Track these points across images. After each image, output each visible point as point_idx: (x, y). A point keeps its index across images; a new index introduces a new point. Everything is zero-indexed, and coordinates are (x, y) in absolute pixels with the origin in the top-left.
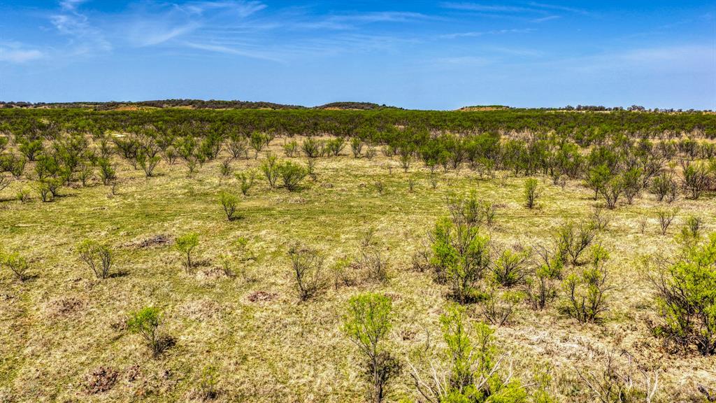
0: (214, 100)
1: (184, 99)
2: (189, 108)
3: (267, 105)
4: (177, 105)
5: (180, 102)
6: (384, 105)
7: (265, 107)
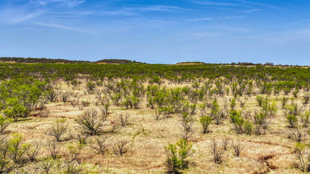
0: (30, 58)
1: (11, 57)
2: (13, 62)
3: (61, 61)
4: (6, 60)
5: (9, 59)
6: (134, 61)
7: (60, 62)
